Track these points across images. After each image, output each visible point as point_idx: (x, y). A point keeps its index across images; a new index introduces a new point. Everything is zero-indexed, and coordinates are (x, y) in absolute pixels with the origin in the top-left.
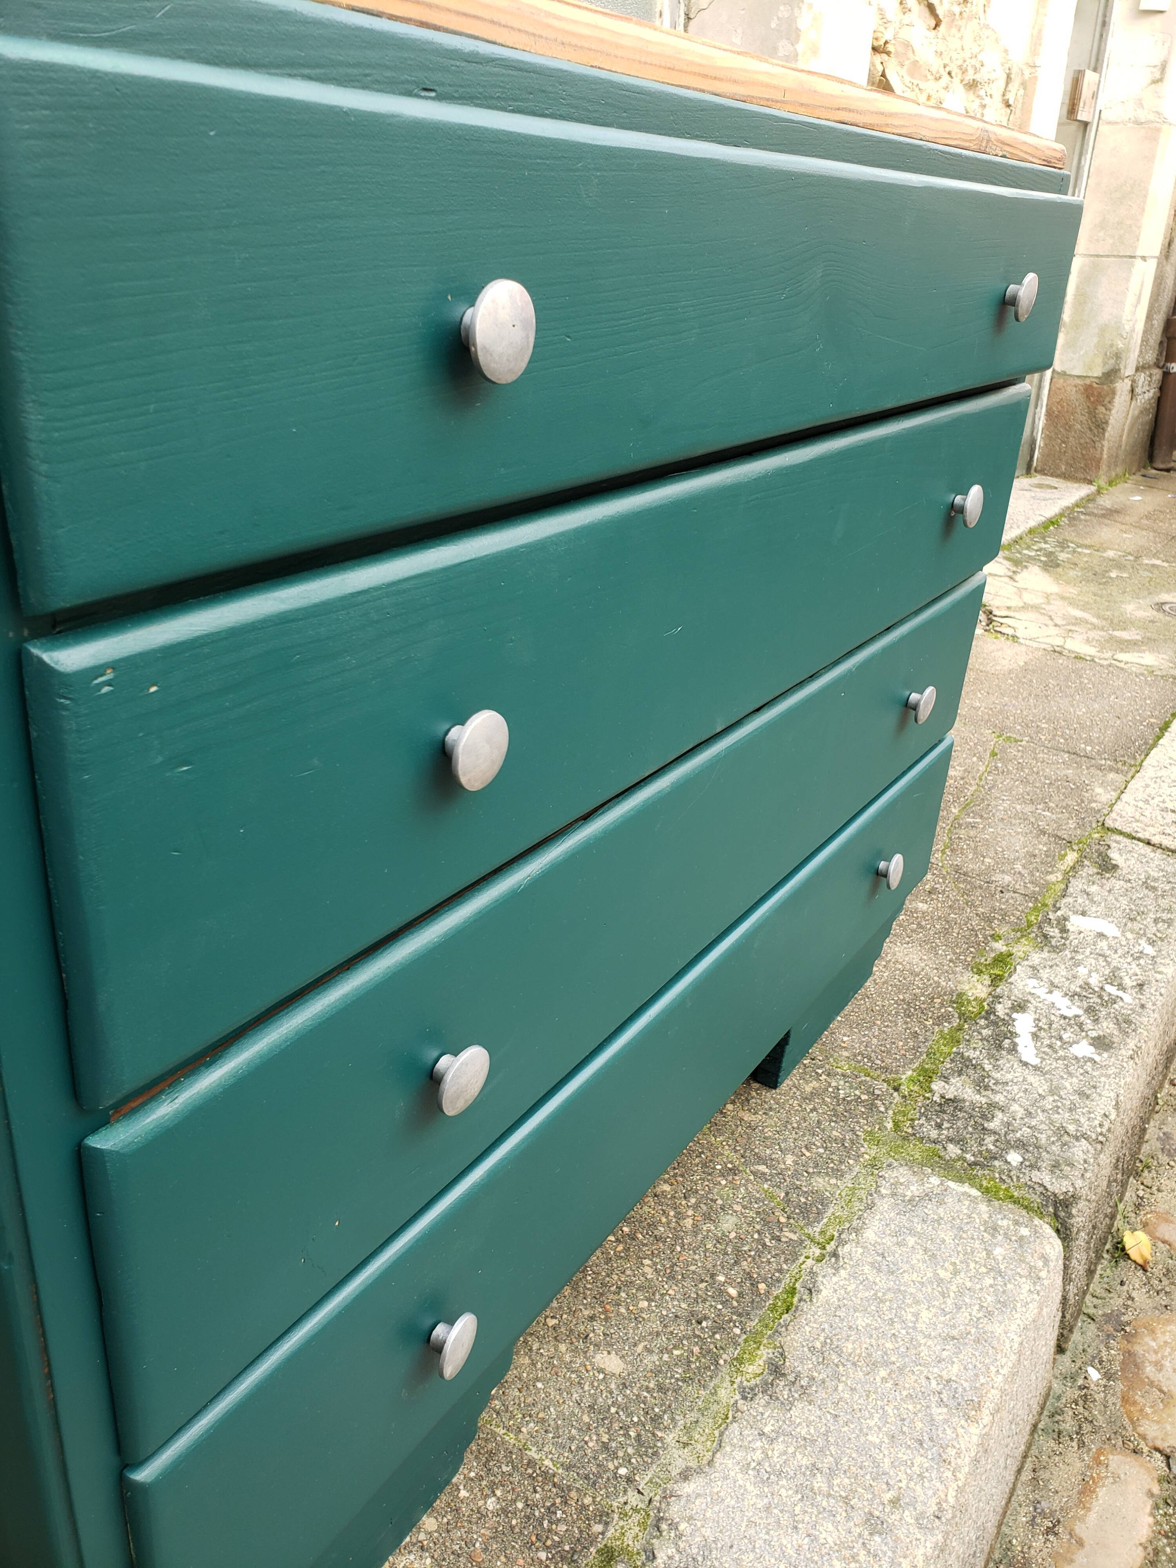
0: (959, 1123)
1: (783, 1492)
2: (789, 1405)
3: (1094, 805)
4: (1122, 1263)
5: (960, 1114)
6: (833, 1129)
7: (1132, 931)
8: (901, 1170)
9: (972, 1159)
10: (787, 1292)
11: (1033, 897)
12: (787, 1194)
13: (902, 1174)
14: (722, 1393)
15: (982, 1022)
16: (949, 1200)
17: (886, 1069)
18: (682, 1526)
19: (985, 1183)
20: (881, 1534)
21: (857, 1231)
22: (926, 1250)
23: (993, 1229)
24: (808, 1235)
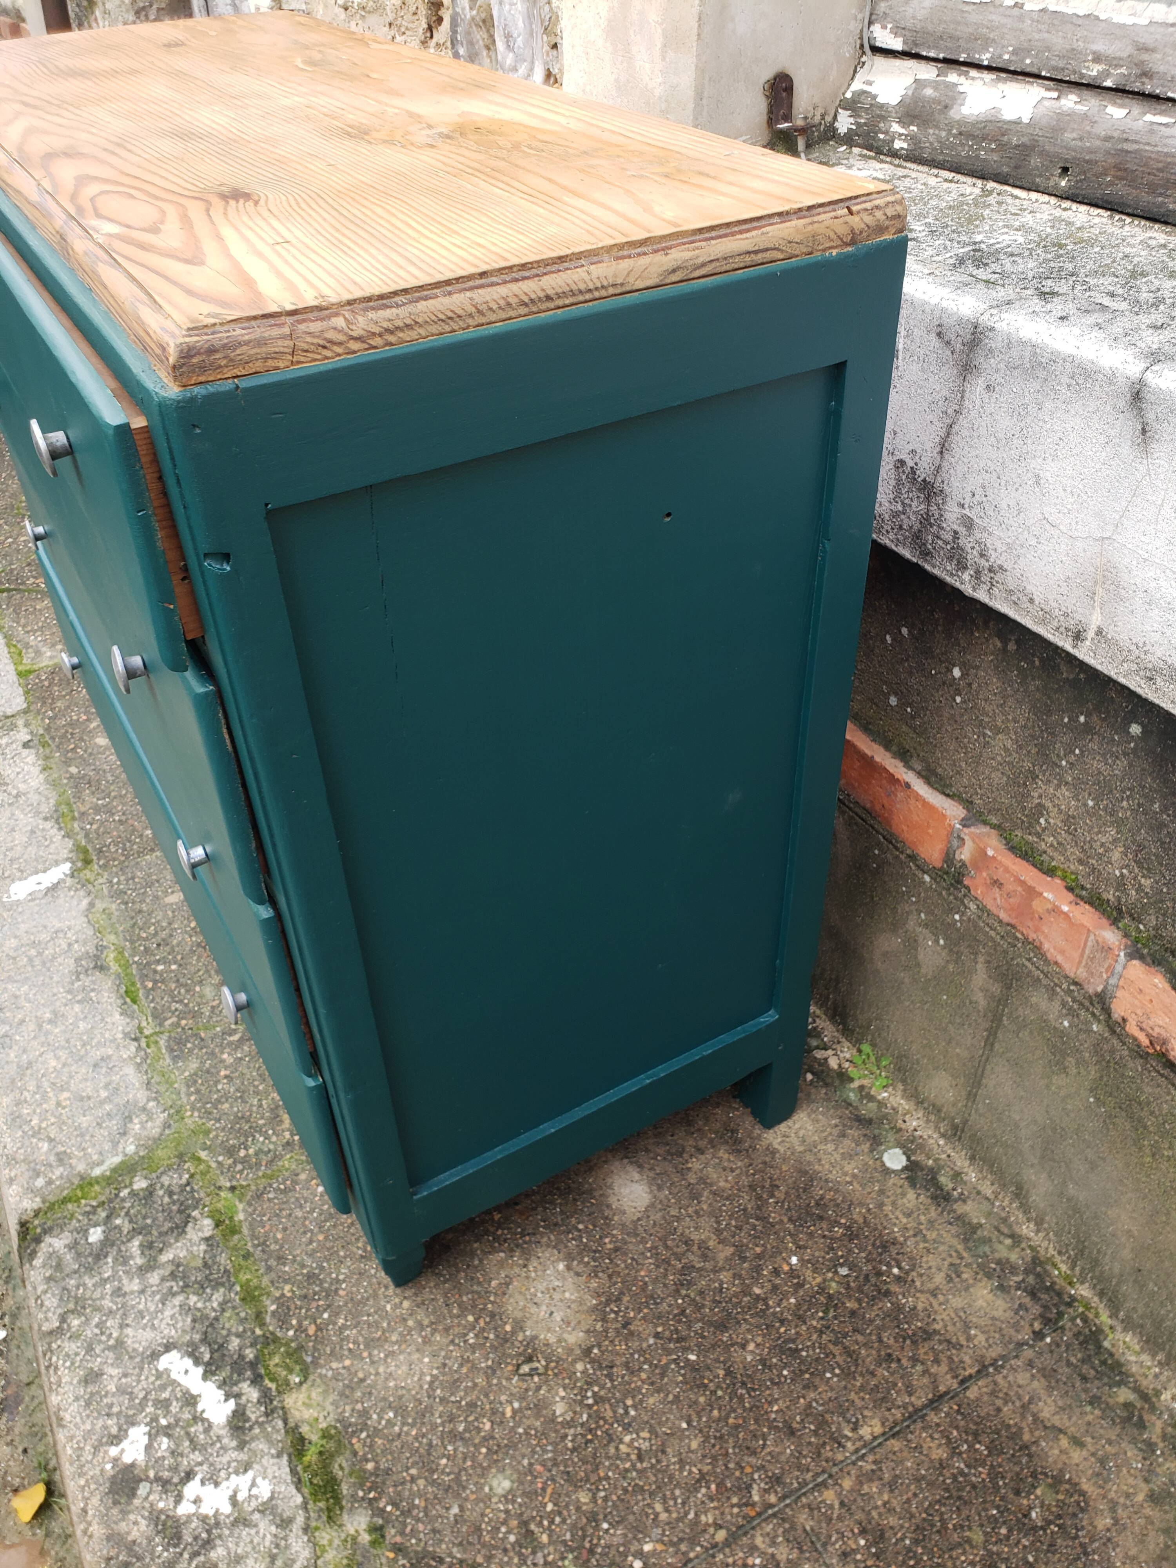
0: (160, 1216)
2: (78, 960)
5: (168, 1226)
6: (232, 1107)
8: (158, 1130)
10: (136, 996)
12: (202, 1040)
13: (154, 1128)
14: (112, 938)
16: (107, 1147)
17: (259, 1196)
19: (97, 1188)
21: (139, 1065)
22: (89, 1098)
23: (62, 1158)
24: (162, 1033)
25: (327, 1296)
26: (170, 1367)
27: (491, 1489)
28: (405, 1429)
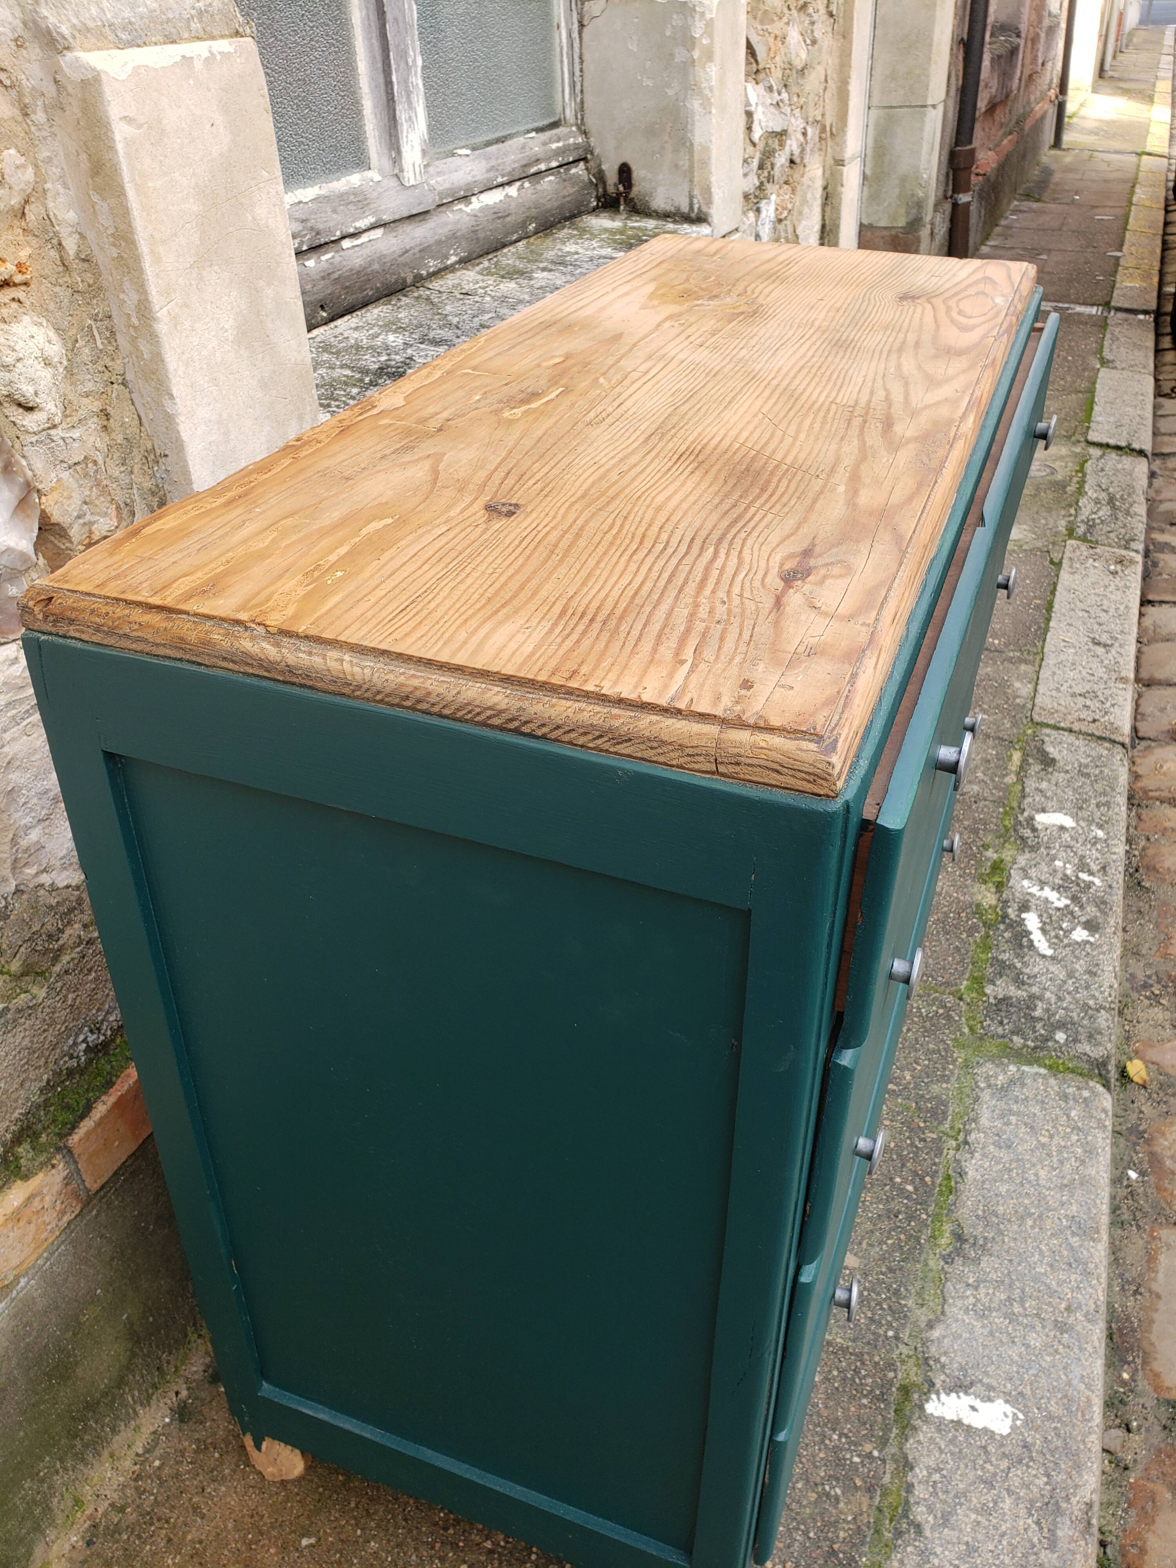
0: (1014, 1017)
1: (996, 1320)
2: (977, 1261)
3: (1018, 701)
4: (1129, 1086)
5: (1012, 1010)
6: (928, 1043)
7: (1083, 819)
8: (987, 1065)
9: (1033, 1044)
10: (945, 1179)
11: (998, 802)
12: (916, 1103)
13: (989, 1068)
14: (931, 1263)
15: (1002, 927)
16: (1028, 1081)
17: (947, 984)
18: (943, 1359)
19: (1047, 1062)
20: (1067, 1332)
21: (975, 1120)
22: (1026, 1125)
23: (1065, 1097)
24: (943, 1132)
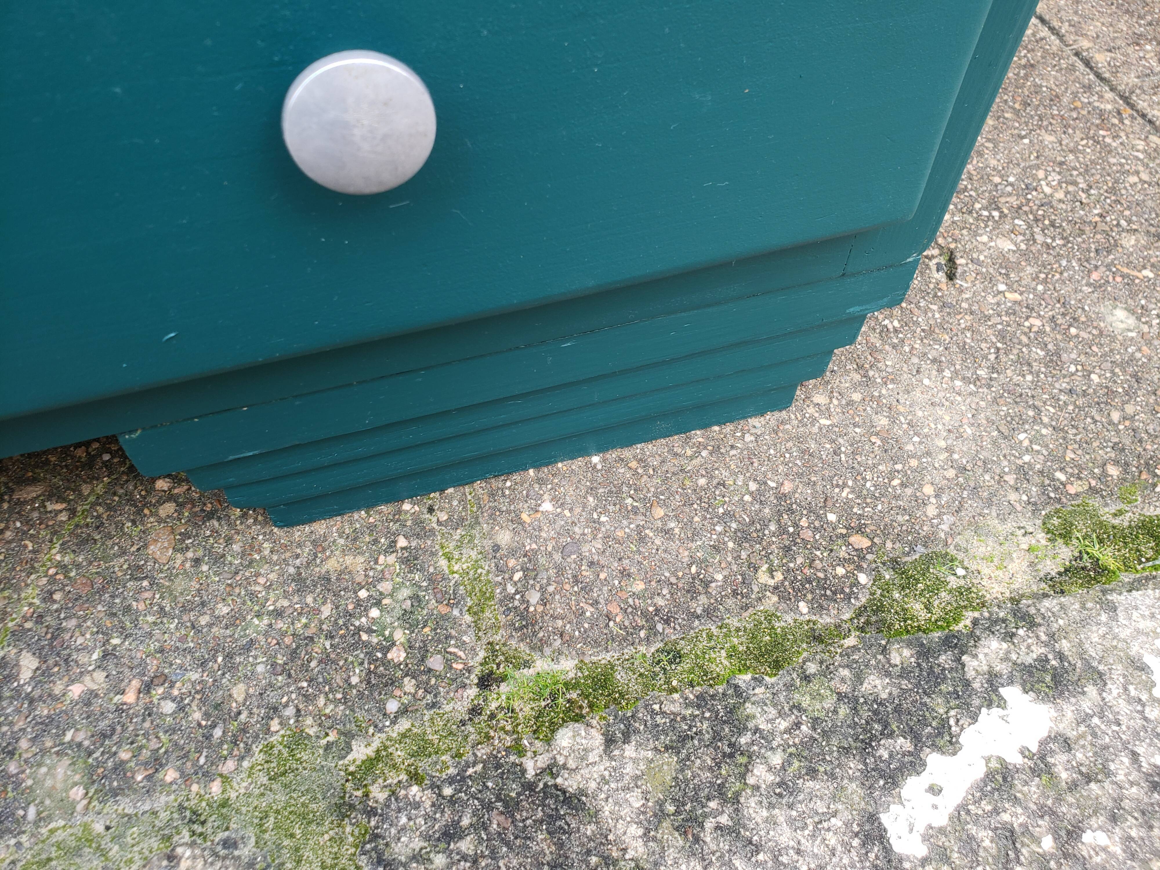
5: (537, 843)
15: (902, 656)
17: (529, 623)
25: (790, 511)
26: (920, 828)
27: (1129, 330)
28: (1046, 420)
